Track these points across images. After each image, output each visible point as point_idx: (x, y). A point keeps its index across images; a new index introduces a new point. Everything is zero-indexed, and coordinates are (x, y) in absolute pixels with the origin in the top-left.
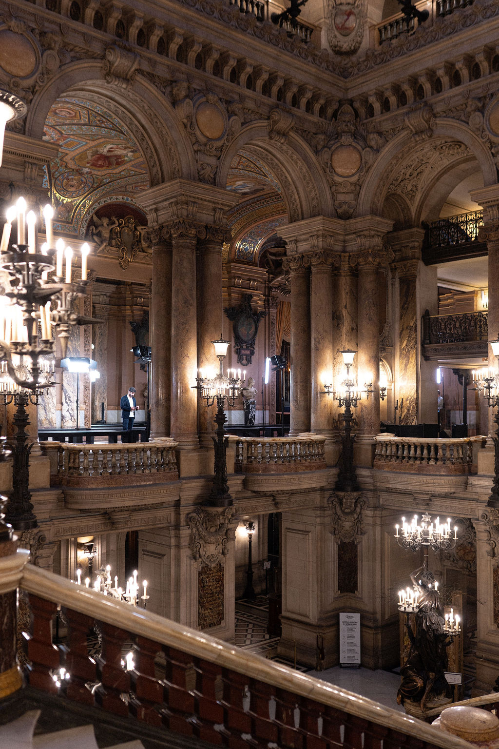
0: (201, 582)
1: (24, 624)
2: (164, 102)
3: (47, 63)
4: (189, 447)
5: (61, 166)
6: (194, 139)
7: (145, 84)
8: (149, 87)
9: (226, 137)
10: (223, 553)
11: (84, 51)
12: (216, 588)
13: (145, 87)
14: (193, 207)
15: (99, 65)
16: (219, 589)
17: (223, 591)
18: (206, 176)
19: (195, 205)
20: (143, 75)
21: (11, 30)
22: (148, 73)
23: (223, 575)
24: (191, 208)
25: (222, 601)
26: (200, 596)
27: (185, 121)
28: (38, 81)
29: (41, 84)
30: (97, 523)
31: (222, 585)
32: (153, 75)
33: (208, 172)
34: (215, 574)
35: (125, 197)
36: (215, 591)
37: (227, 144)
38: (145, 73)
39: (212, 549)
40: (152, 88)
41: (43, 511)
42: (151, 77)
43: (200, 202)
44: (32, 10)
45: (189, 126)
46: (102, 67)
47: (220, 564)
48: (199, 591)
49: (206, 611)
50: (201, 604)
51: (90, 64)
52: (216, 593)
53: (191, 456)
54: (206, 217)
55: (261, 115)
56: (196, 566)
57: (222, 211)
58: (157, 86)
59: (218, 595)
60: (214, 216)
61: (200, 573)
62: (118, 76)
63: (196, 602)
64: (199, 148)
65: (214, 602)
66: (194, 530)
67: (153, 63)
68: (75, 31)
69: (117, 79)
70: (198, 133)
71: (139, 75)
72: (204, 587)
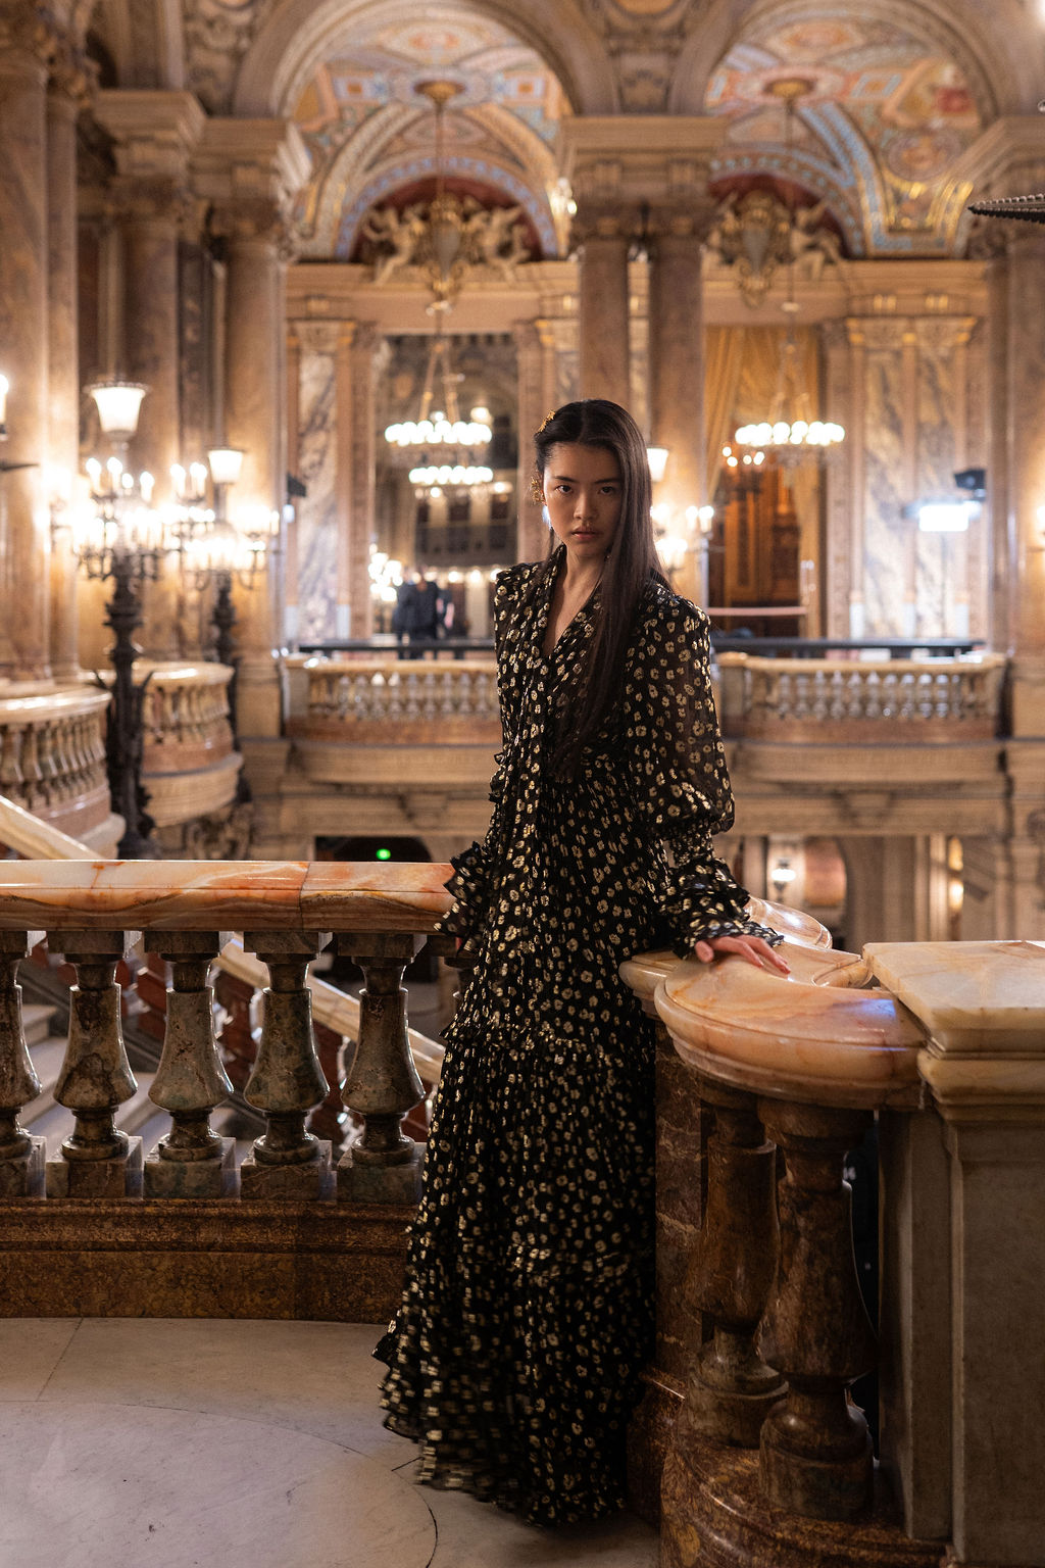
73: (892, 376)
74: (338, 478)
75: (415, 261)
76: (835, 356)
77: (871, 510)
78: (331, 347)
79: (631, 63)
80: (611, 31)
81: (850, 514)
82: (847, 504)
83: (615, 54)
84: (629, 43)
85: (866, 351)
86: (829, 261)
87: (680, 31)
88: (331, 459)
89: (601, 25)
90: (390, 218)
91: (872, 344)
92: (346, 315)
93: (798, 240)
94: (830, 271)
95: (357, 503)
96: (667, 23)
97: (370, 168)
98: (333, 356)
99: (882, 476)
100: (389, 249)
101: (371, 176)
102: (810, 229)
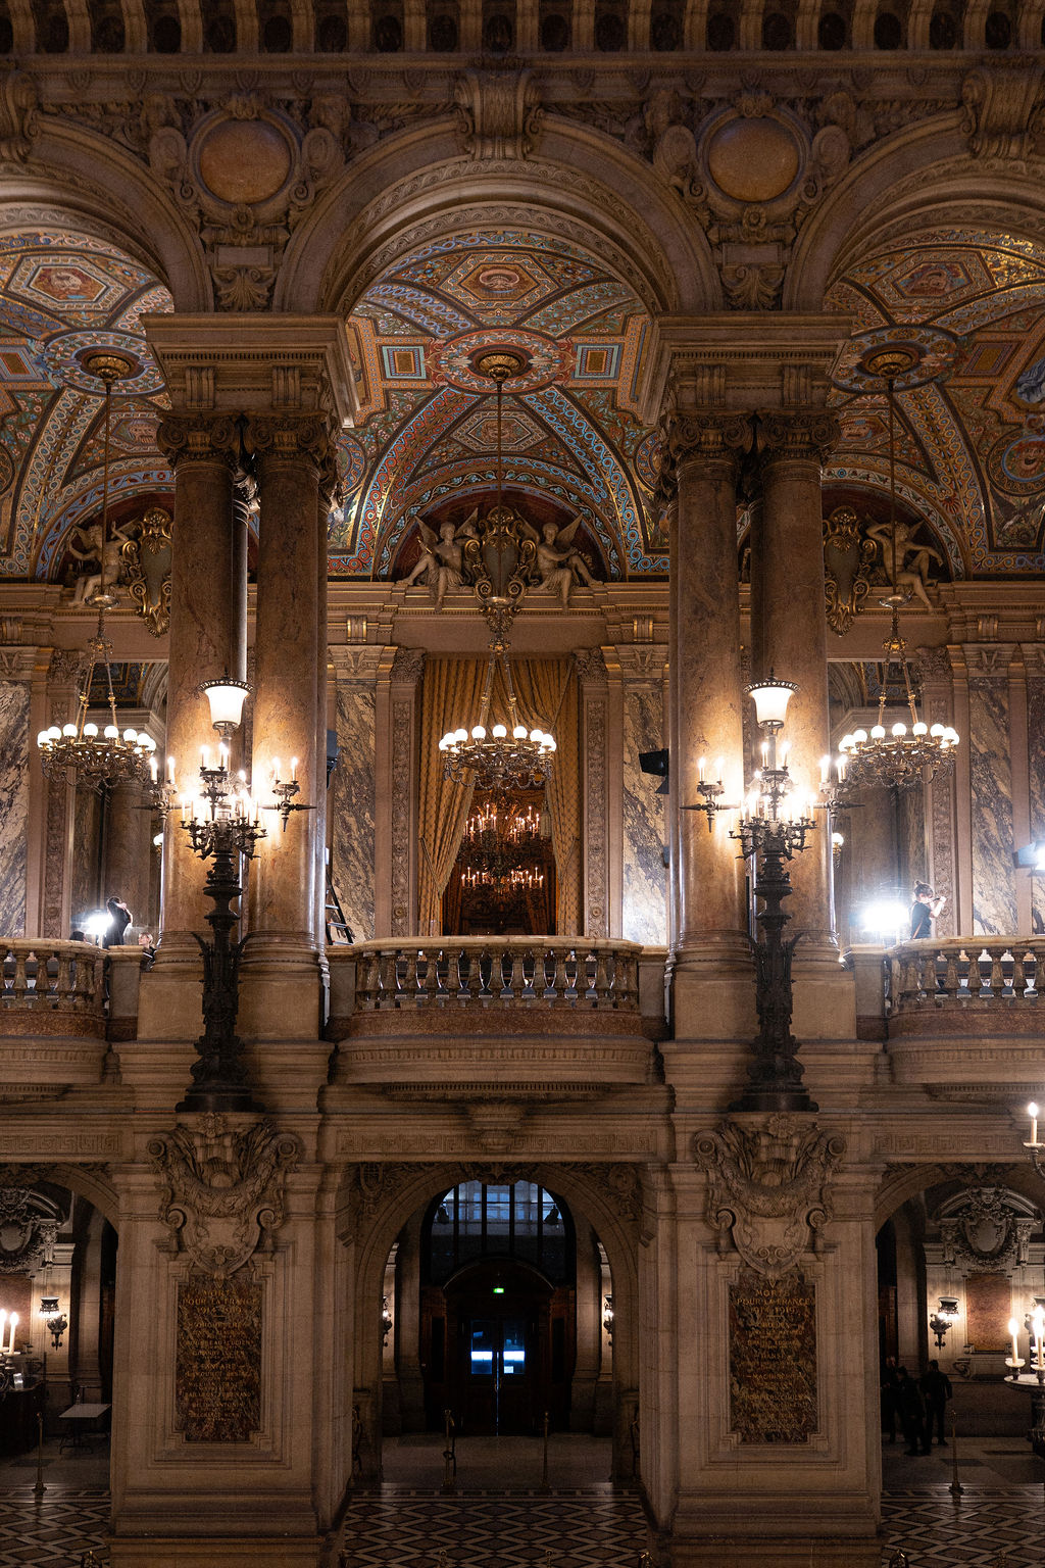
0: (738, 1313)
1: (247, 1330)
2: (624, 158)
3: (311, 158)
4: (706, 964)
5: (626, 423)
6: (706, 216)
7: (572, 132)
8: (581, 135)
9: (801, 187)
10: (812, 1247)
11: (411, 109)
12: (789, 1338)
13: (570, 137)
14: (712, 376)
15: (448, 126)
16: (797, 1343)
17: (812, 1350)
18: (754, 297)
19: (716, 372)
20: (565, 114)
21: (235, 119)
22: (580, 106)
23: (812, 1307)
24: (706, 380)
25: (811, 1377)
26: (735, 1352)
27: (677, 180)
28: (295, 200)
29: (301, 203)
30: (448, 1133)
31: (811, 1332)
32: (590, 105)
33: (753, 284)
34: (784, 1302)
35: (835, 470)
36: (784, 1345)
37: (810, 202)
38: (569, 108)
39: (773, 1234)
40: (585, 134)
41: (298, 1090)
42: (585, 112)
43: (734, 362)
44: (285, 67)
45: (686, 189)
46: (455, 130)
47: (801, 1277)
48: (731, 1338)
49: (755, 1396)
50: (739, 1371)
51: (425, 132)
52: (788, 1351)
53: (709, 987)
54: (757, 394)
55: (936, 101)
56: (726, 1271)
57: (802, 372)
58: (601, 127)
59: (796, 1359)
60: (781, 388)
61: (734, 1292)
62: (488, 135)
63: (724, 1364)
64: (723, 235)
65: (781, 1376)
66: (712, 1176)
67: (584, 78)
68: (384, 74)
69: (488, 141)
70: (715, 198)
71: (550, 116)
72: (749, 1329)
73: (653, 707)
74: (29, 820)
75: (121, 582)
76: (590, 687)
77: (630, 857)
78: (26, 675)
79: (228, 258)
80: (204, 222)
81: (606, 861)
82: (603, 850)
83: (211, 247)
84: (225, 236)
85: (625, 681)
86: (579, 581)
87: (284, 221)
88: (21, 800)
89: (194, 216)
90: (96, 535)
91: (629, 673)
92: (44, 641)
93: (546, 558)
94: (582, 594)
95: (54, 848)
96: (268, 212)
97: (68, 479)
98: (28, 684)
99: (643, 819)
100: (94, 568)
101: (73, 488)
102: (558, 546)
